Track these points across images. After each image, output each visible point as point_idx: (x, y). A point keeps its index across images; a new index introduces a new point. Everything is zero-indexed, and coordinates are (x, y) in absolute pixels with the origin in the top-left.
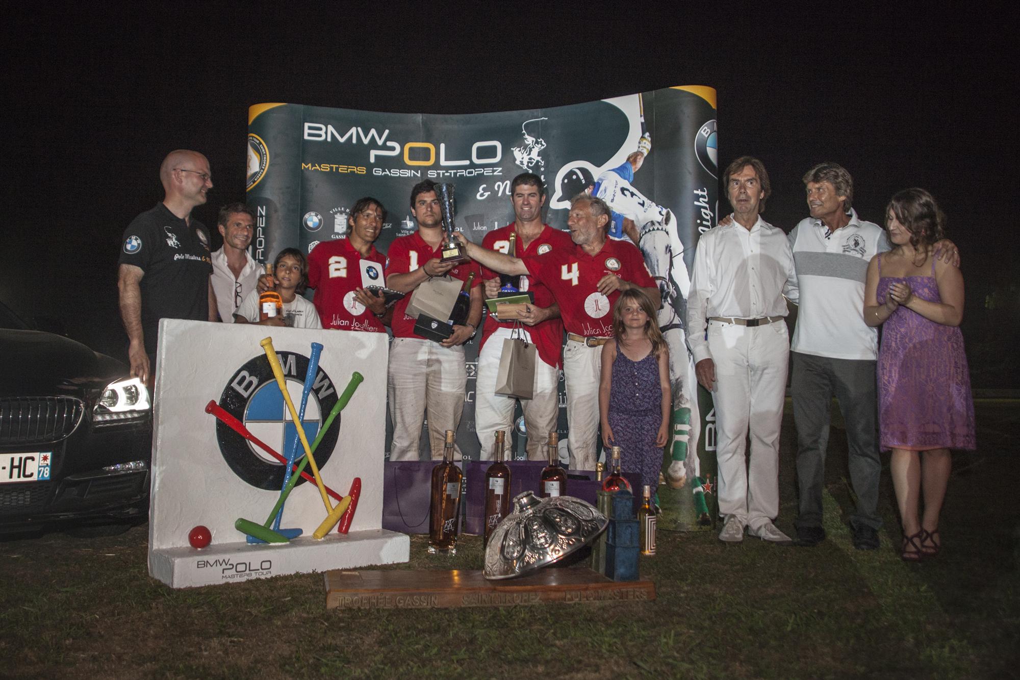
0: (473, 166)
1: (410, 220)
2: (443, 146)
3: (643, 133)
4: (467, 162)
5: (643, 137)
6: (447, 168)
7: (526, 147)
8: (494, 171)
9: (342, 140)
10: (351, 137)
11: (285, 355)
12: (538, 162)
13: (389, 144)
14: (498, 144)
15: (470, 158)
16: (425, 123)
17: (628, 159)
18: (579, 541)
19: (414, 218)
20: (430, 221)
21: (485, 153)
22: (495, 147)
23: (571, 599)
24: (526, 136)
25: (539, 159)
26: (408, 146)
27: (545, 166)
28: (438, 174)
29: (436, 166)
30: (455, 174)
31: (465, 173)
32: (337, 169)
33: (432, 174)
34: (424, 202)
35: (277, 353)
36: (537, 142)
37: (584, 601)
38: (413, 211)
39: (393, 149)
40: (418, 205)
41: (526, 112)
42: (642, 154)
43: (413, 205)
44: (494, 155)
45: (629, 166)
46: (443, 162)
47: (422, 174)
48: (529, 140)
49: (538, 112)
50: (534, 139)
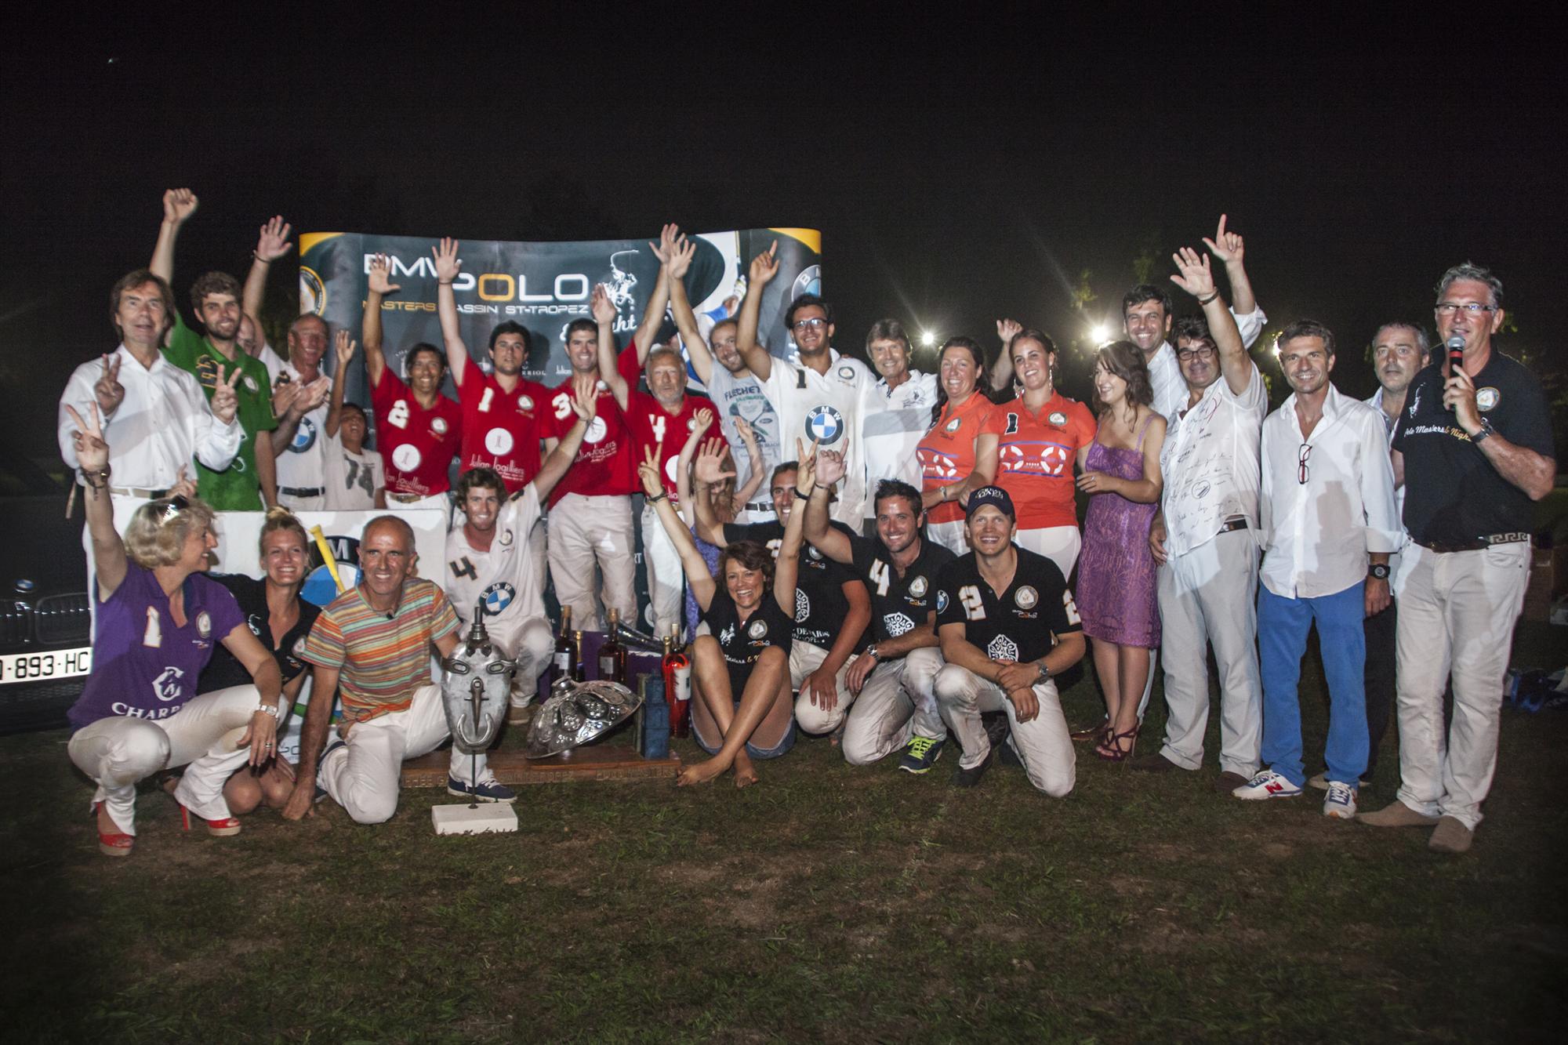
0: (556, 302)
1: (487, 362)
2: (522, 279)
3: (739, 275)
4: (549, 298)
5: (739, 280)
6: (528, 304)
7: (614, 282)
8: (579, 309)
9: (408, 273)
10: (418, 270)
11: (336, 540)
12: (627, 300)
13: (462, 276)
14: (584, 279)
15: (552, 293)
16: (502, 253)
17: (724, 303)
18: (606, 724)
19: (493, 362)
20: (509, 367)
21: (571, 287)
22: (580, 283)
23: (602, 777)
24: (615, 270)
25: (629, 296)
26: (483, 278)
27: (636, 305)
28: (518, 310)
29: (516, 301)
30: (537, 311)
31: (547, 310)
32: (403, 306)
33: (511, 310)
34: (504, 344)
35: (327, 538)
36: (627, 278)
37: (614, 778)
38: (491, 352)
39: (466, 282)
40: (498, 346)
41: (616, 243)
42: (737, 298)
43: (492, 346)
44: (580, 291)
45: (723, 311)
46: (523, 297)
47: (500, 310)
48: (619, 275)
49: (626, 243)
50: (623, 274)
